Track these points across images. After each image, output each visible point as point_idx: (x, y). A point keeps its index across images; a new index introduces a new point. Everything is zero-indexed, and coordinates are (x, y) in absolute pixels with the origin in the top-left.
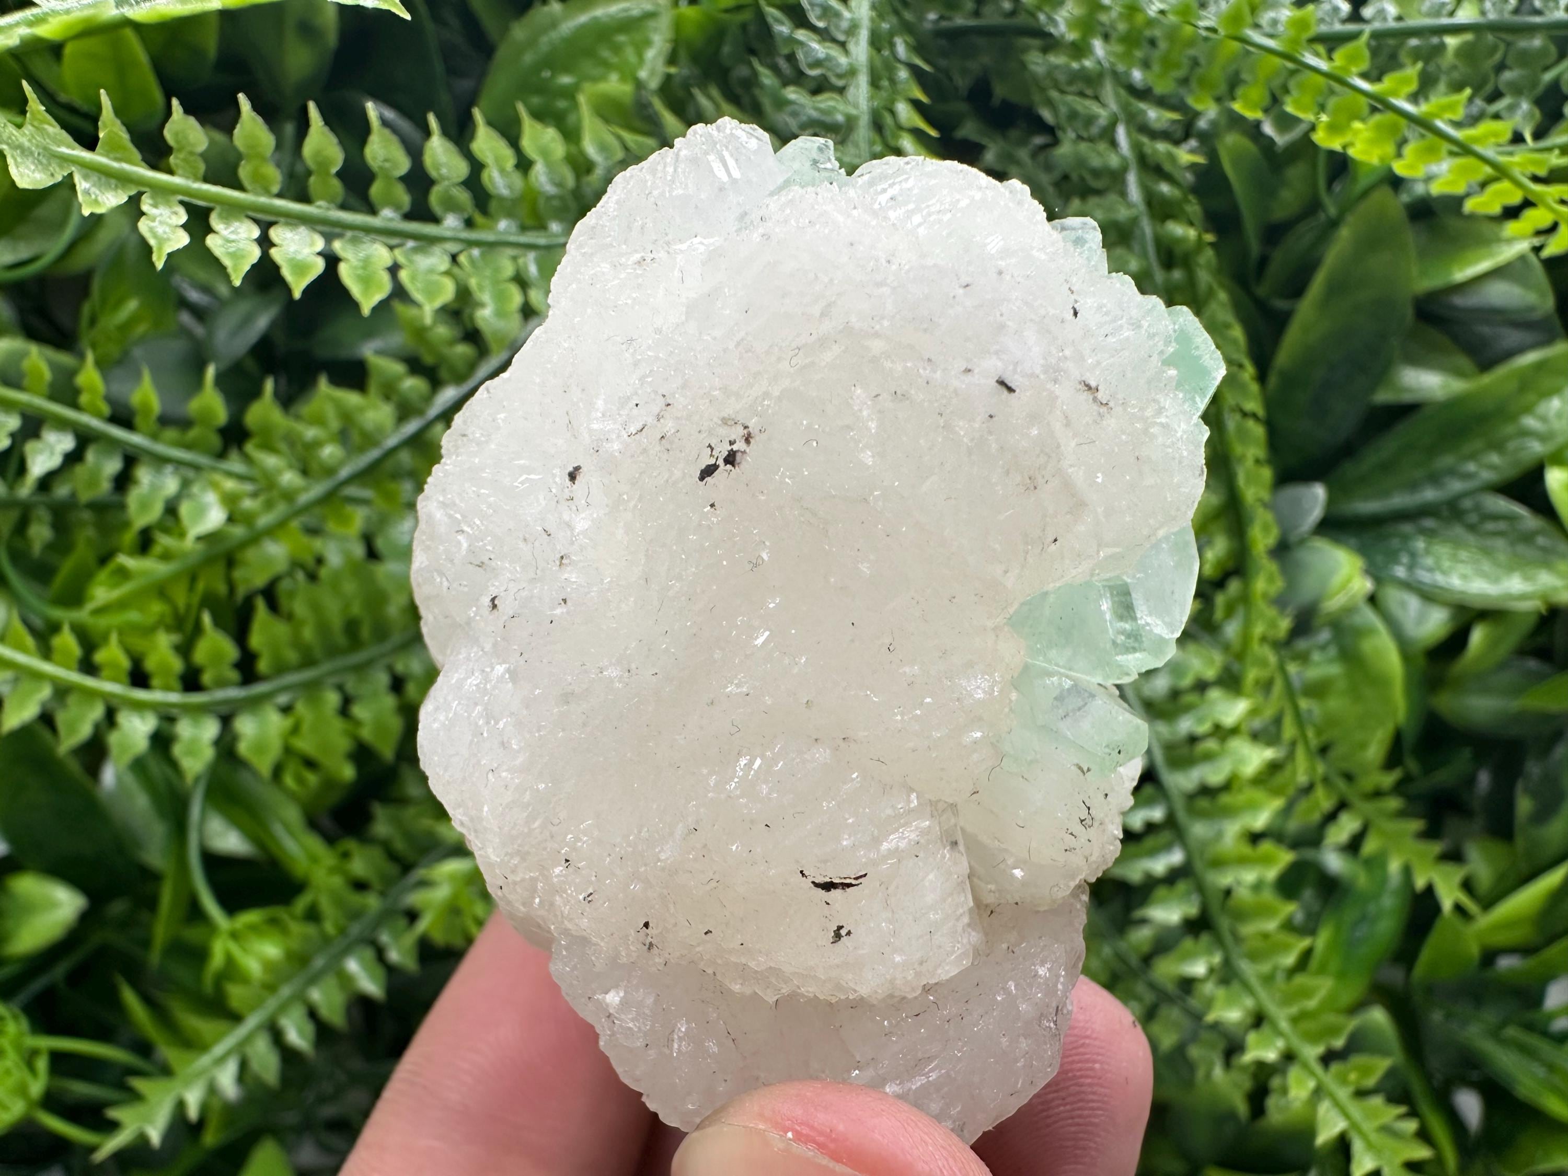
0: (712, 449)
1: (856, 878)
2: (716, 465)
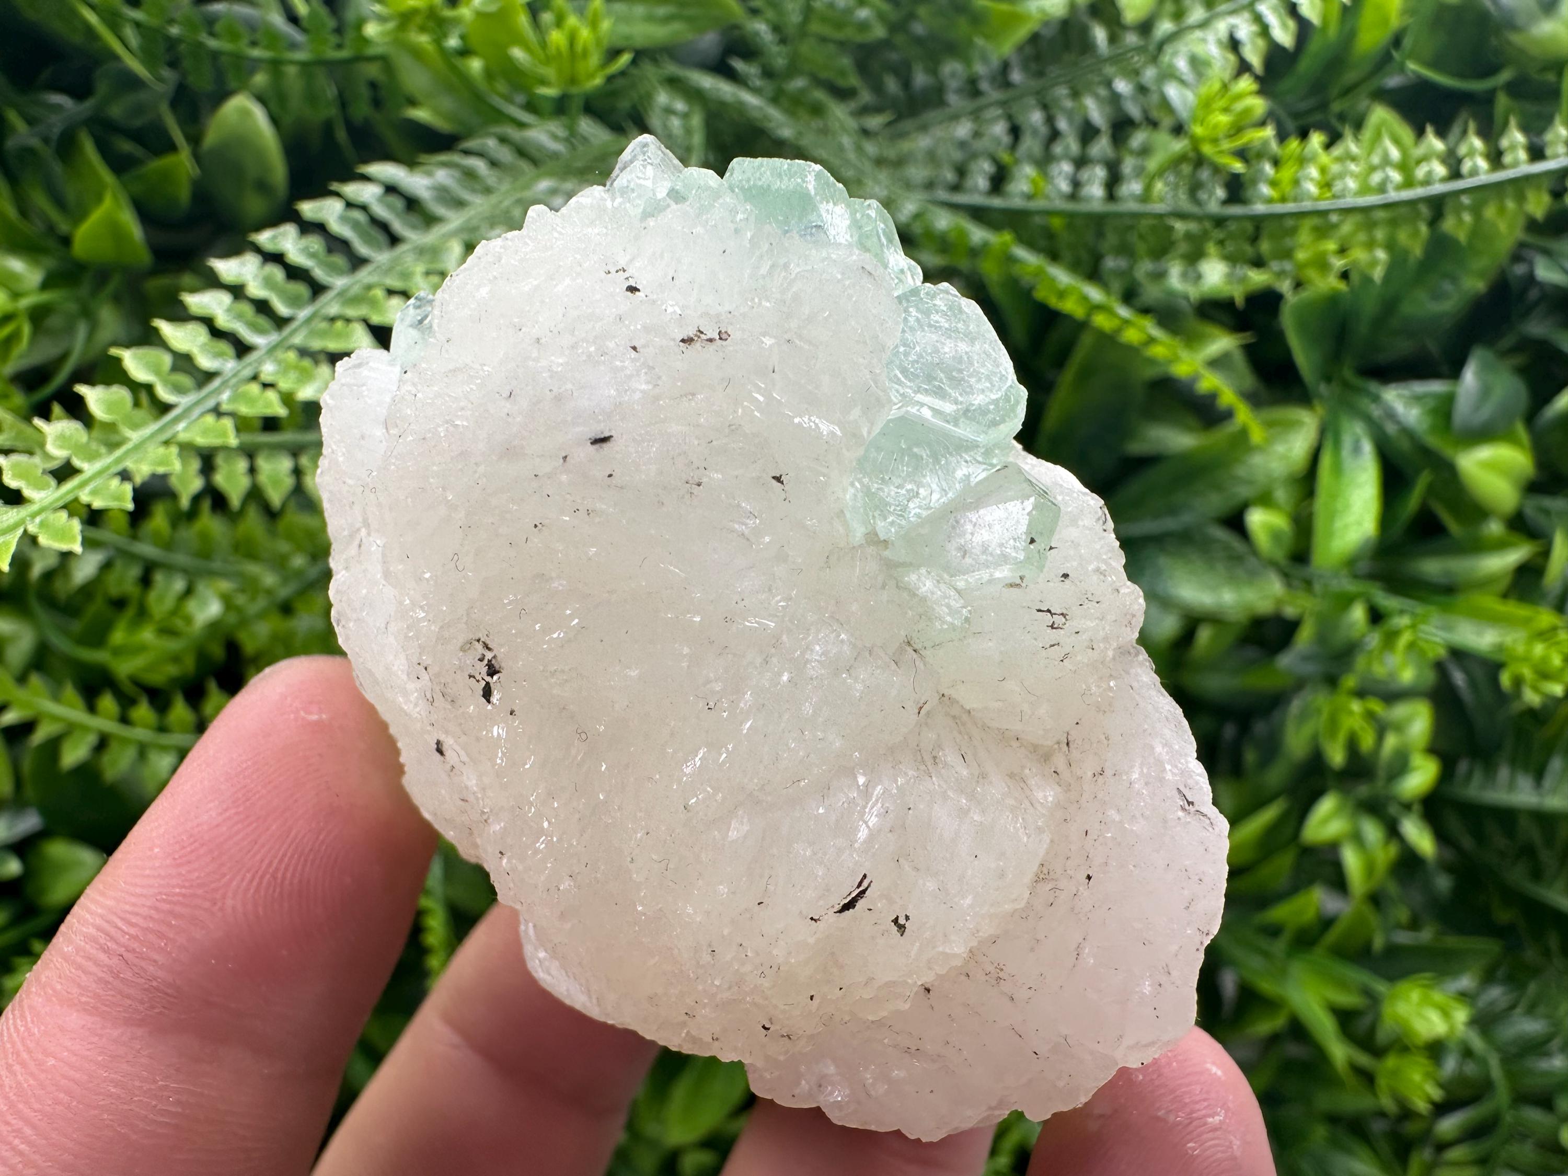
0: (474, 677)
1: (860, 885)
2: (488, 684)
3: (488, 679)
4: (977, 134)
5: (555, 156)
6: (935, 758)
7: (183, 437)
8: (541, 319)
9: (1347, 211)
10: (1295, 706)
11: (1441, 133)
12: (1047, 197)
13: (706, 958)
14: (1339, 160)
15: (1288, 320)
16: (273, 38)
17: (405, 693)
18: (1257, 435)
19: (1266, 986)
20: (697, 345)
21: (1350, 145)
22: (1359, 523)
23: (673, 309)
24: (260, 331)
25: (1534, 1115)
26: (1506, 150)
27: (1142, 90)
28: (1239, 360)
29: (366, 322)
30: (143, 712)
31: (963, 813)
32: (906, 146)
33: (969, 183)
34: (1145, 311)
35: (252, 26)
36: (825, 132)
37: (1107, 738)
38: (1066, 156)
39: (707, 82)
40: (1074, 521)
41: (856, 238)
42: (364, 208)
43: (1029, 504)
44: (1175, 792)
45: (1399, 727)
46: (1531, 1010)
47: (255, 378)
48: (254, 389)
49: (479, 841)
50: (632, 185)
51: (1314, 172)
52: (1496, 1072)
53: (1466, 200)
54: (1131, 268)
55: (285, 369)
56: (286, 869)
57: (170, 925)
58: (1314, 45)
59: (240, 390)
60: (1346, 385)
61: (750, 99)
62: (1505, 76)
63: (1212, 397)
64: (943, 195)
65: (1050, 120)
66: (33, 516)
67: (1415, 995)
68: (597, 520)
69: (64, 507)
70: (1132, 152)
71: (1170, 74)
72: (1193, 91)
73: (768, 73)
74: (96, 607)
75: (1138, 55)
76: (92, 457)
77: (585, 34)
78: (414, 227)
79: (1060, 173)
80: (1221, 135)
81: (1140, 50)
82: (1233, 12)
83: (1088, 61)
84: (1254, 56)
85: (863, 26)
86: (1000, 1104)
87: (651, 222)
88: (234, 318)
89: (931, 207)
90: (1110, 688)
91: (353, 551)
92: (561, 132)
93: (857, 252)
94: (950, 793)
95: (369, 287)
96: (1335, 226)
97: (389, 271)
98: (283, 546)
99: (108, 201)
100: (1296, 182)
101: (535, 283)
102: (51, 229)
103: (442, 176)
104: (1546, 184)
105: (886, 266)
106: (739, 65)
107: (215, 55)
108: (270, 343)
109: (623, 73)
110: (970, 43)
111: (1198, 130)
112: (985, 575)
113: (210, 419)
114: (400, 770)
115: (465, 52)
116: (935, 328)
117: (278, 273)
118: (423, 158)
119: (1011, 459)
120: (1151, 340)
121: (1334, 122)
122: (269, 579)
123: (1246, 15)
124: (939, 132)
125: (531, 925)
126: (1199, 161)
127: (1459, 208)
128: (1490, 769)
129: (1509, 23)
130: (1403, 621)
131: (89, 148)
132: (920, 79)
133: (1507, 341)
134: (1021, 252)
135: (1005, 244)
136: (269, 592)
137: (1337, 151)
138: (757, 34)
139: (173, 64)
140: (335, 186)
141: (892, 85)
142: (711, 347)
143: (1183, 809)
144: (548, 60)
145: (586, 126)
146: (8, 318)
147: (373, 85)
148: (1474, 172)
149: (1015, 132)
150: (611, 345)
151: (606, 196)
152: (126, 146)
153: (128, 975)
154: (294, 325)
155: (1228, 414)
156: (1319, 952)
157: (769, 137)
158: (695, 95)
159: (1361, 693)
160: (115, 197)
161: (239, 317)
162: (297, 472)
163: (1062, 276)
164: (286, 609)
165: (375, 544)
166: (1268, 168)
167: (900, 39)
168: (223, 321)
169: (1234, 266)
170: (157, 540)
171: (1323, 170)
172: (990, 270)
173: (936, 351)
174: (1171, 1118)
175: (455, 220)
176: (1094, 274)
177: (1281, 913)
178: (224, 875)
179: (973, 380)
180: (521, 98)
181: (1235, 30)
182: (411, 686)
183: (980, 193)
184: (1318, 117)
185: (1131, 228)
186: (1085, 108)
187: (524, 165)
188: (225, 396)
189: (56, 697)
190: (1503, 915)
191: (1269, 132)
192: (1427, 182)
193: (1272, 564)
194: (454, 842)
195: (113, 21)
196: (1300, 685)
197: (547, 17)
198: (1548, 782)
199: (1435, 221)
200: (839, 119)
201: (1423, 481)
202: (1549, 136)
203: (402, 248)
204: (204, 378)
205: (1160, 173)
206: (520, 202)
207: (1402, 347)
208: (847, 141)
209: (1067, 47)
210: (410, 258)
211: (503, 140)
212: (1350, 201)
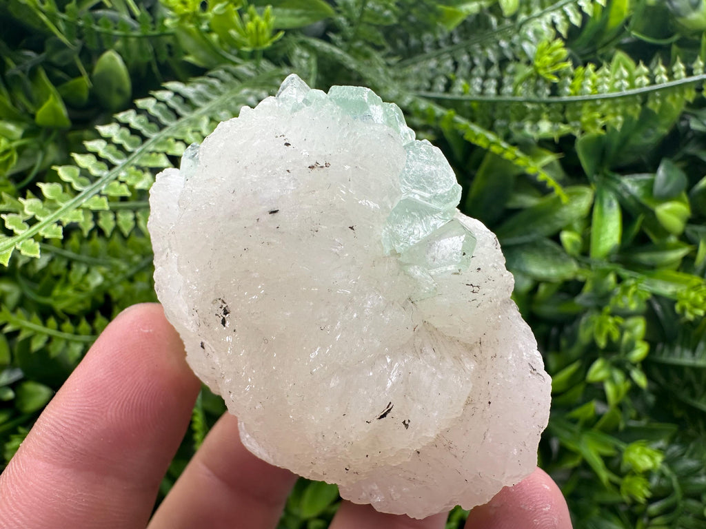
0: (218, 315)
1: (388, 407)
2: (224, 318)
3: (224, 316)
4: (439, 66)
5: (250, 78)
6: (421, 350)
7: (85, 205)
8: (247, 158)
9: (605, 99)
10: (584, 320)
11: (647, 64)
12: (470, 94)
13: (320, 438)
14: (601, 76)
15: (578, 148)
16: (124, 26)
17: (187, 320)
18: (565, 199)
19: (572, 446)
20: (316, 169)
21: (605, 70)
22: (612, 238)
23: (305, 153)
24: (118, 158)
25: (693, 503)
26: (676, 71)
27: (512, 45)
28: (557, 166)
29: (165, 153)
30: (68, 326)
31: (434, 374)
32: (407, 71)
33: (435, 88)
34: (514, 144)
35: (115, 21)
36: (370, 65)
37: (498, 341)
38: (479, 75)
39: (317, 43)
40: (483, 245)
41: (386, 119)
42: (165, 102)
43: (463, 238)
44: (528, 365)
45: (630, 329)
46: (691, 456)
47: (116, 179)
48: (116, 184)
49: (220, 386)
50: (287, 97)
51: (589, 82)
52: (675, 480)
53: (658, 94)
54: (508, 125)
55: (130, 175)
56: (134, 399)
57: (82, 423)
58: (590, 25)
59: (110, 184)
60: (605, 176)
61: (337, 51)
62: (676, 38)
63: (544, 183)
64: (423, 93)
65: (471, 59)
66: (19, 242)
67: (638, 450)
68: (272, 247)
69: (33, 237)
70: (508, 74)
71: (525, 38)
72: (535, 46)
73: (345, 39)
74: (46, 279)
75: (511, 30)
76: (45, 215)
77: (263, 24)
78: (187, 111)
79: (476, 83)
80: (548, 66)
81: (511, 27)
82: (553, 10)
83: (489, 32)
84: (563, 31)
85: (387, 18)
86: (451, 503)
87: (295, 114)
88: (107, 152)
89: (418, 99)
90: (499, 319)
91: (164, 257)
92: (253, 67)
93: (386, 127)
94: (428, 366)
95: (167, 138)
96: (599, 106)
97: (175, 131)
98: (130, 252)
99: (51, 99)
100: (582, 86)
101: (244, 141)
102: (26, 111)
103: (200, 88)
104: (694, 86)
105: (399, 133)
106: (332, 36)
107: (98, 34)
108: (123, 163)
109: (281, 40)
110: (435, 25)
111: (537, 64)
112: (444, 269)
113: (97, 198)
114: (185, 354)
115: (209, 31)
116: (421, 159)
117: (126, 132)
118: (191, 79)
119: (455, 217)
120: (517, 158)
121: (599, 59)
122: (124, 266)
123: (559, 12)
124: (422, 65)
125: (243, 423)
126: (538, 77)
127: (655, 98)
128: (672, 348)
129: (678, 14)
130: (632, 282)
131: (43, 75)
132: (413, 41)
133: (678, 156)
134: (458, 119)
135: (451, 115)
136: (124, 272)
137: (600, 72)
138: (340, 22)
139: (80, 37)
140: (152, 93)
141: (400, 44)
142: (322, 170)
143: (531, 372)
144: (246, 36)
145: (264, 64)
146: (6, 151)
147: (169, 46)
148: (661, 82)
149: (456, 64)
150: (278, 169)
151: (275, 101)
152: (60, 74)
153: (64, 445)
154: (134, 155)
155: (552, 190)
156: (595, 431)
157: (346, 68)
158: (312, 50)
159: (613, 314)
160: (54, 96)
161: (109, 152)
162: (136, 219)
163: (476, 129)
164: (131, 280)
165: (174, 256)
166: (569, 80)
167: (404, 23)
168: (102, 154)
169: (554, 124)
170: (73, 249)
171: (594, 81)
172: (445, 126)
173: (421, 170)
174: (527, 508)
175: (205, 107)
176: (491, 128)
177: (577, 413)
178: (107, 401)
179: (438, 183)
180: (235, 51)
181: (554, 18)
182: (189, 318)
183: (440, 92)
184: (592, 57)
185: (507, 107)
186: (487, 54)
187: (236, 82)
188: (103, 187)
189: (29, 320)
190: (679, 414)
191: (569, 64)
192: (641, 86)
193: (573, 257)
194: (209, 386)
195: (53, 18)
196: (585, 310)
197: (246, 16)
198: (698, 354)
199: (644, 103)
200: (377, 60)
201: (640, 219)
202: (695, 65)
203: (182, 120)
204: (94, 179)
205: (521, 82)
206: (234, 99)
207: (630, 159)
208: (380, 69)
209: (479, 26)
210: (185, 125)
211: (227, 71)
212: (606, 95)
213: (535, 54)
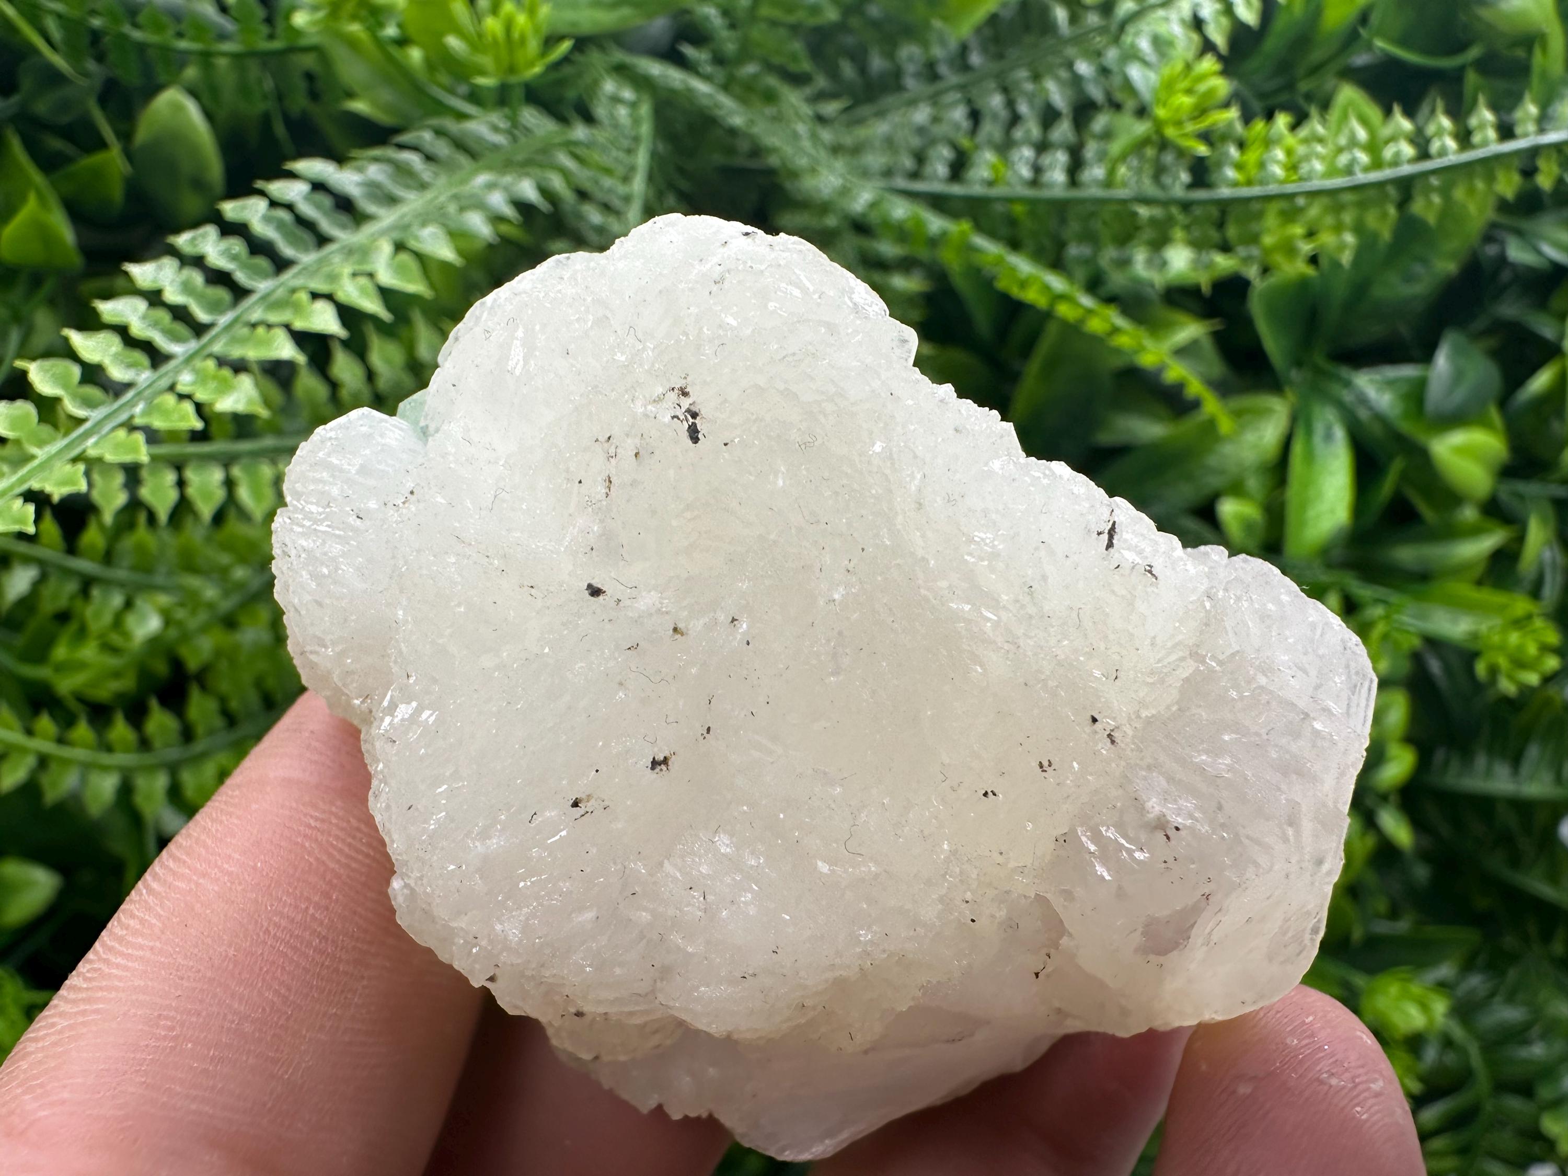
4: (936, 120)
5: (496, 147)
7: (92, 453)
9: (1313, 194)
11: (1410, 113)
12: (1008, 184)
14: (1306, 141)
15: (1256, 307)
16: (200, 28)
18: (1225, 425)
21: (1315, 126)
22: (1332, 511)
24: (177, 339)
25: (1514, 1103)
26: (1475, 129)
27: (1104, 71)
28: (1208, 346)
29: (287, 327)
30: (83, 731)
32: (862, 132)
33: (928, 170)
34: (1111, 300)
35: (178, 17)
36: (777, 119)
38: (1027, 141)
39: (655, 69)
42: (290, 207)
46: (1510, 999)
47: (171, 388)
48: (170, 400)
51: (1279, 154)
52: (1476, 1059)
53: (1435, 181)
54: (1095, 255)
55: (202, 378)
58: (1280, 23)
59: (156, 402)
60: (1319, 372)
61: (701, 87)
62: (1474, 52)
63: (1179, 387)
64: (901, 182)
65: (1010, 104)
67: (1394, 988)
70: (1094, 136)
71: (1133, 55)
72: (1156, 72)
73: (719, 60)
75: (1100, 34)
77: (521, 19)
78: (343, 227)
79: (1021, 158)
80: (1184, 118)
81: (1102, 30)
83: (1050, 41)
84: (1218, 36)
85: (815, 9)
88: (150, 325)
89: (887, 195)
92: (503, 125)
95: (293, 291)
96: (1300, 210)
97: (309, 271)
98: (225, 559)
99: (30, 208)
100: (1262, 165)
103: (375, 172)
104: (1516, 163)
106: (689, 51)
107: (141, 47)
108: (186, 352)
109: (566, 60)
110: (927, 26)
111: (1161, 112)
113: (122, 434)
115: (402, 42)
117: (197, 278)
118: (355, 153)
120: (1116, 330)
121: (1301, 101)
122: (210, 592)
124: (896, 118)
126: (1164, 145)
127: (1429, 189)
128: (1467, 755)
130: (1378, 611)
131: (16, 147)
132: (877, 63)
133: (1481, 323)
134: (980, 241)
135: (963, 233)
136: (211, 606)
137: (1303, 132)
138: (707, 18)
139: (100, 58)
140: (259, 184)
141: (848, 70)
144: (484, 50)
145: (530, 116)
147: (310, 77)
148: (1443, 152)
149: (975, 116)
152: (56, 144)
154: (214, 332)
155: (1196, 404)
158: (642, 83)
160: (41, 198)
161: (155, 324)
162: (229, 484)
163: (1023, 265)
164: (230, 623)
166: (1233, 151)
167: (854, 22)
168: (138, 329)
169: (1200, 252)
170: (94, 556)
171: (1289, 152)
172: (950, 259)
175: (387, 217)
176: (1057, 264)
180: (463, 89)
181: (1199, 9)
183: (940, 180)
184: (1284, 97)
185: (1093, 214)
186: (1046, 91)
187: (463, 159)
188: (139, 408)
190: (1482, 903)
191: (1233, 113)
192: (1395, 163)
197: (483, 4)
198: (1526, 767)
199: (1404, 203)
200: (793, 106)
201: (1396, 467)
202: (1518, 114)
203: (330, 248)
204: (116, 390)
205: (1123, 157)
206: (456, 197)
207: (1373, 331)
208: (801, 128)
209: (1027, 28)
210: (337, 259)
211: (439, 133)
212: (1317, 184)
213: (1155, 91)
